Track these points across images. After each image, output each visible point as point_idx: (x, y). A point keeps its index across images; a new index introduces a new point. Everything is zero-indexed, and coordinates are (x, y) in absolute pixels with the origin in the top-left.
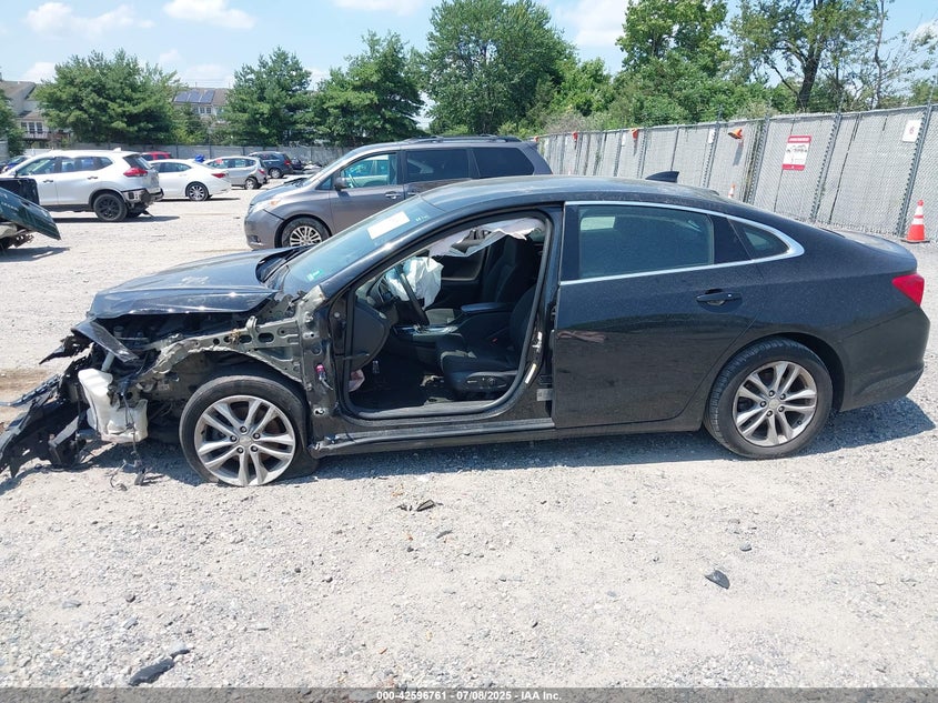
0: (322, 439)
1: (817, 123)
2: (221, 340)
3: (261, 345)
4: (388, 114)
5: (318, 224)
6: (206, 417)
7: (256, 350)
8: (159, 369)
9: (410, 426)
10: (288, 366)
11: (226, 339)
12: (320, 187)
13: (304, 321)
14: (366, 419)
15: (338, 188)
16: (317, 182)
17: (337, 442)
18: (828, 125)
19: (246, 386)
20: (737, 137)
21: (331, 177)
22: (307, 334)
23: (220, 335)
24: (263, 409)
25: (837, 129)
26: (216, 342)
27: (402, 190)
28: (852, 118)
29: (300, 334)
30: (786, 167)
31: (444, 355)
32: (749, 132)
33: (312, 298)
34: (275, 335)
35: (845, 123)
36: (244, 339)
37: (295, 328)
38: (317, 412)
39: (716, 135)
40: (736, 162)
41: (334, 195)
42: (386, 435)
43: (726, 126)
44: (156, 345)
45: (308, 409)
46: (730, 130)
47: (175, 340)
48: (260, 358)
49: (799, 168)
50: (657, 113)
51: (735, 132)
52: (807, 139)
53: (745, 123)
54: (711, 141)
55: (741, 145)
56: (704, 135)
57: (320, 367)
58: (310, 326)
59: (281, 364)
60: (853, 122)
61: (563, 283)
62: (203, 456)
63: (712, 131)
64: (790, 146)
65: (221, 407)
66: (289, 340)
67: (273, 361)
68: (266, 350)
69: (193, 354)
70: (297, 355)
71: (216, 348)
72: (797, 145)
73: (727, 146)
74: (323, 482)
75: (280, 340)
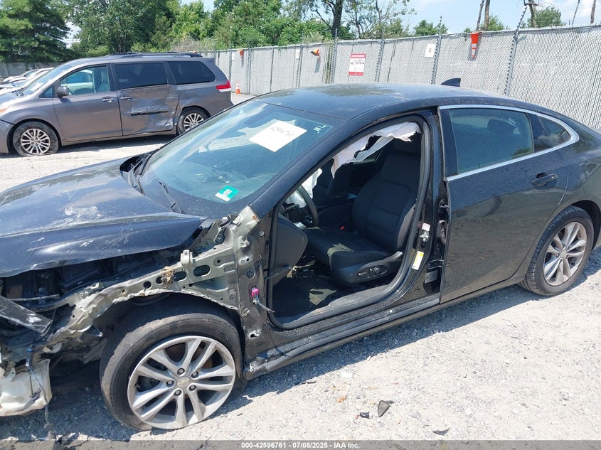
0: (254, 359)
1: (369, 45)
2: (153, 282)
3: (198, 279)
4: (42, 38)
5: (45, 127)
6: (141, 369)
7: (191, 285)
8: (76, 328)
9: (329, 328)
10: (224, 295)
11: (159, 280)
12: (43, 95)
13: (240, 246)
14: (288, 330)
15: (60, 96)
16: (40, 91)
17: (269, 359)
18: (377, 47)
19: (182, 327)
20: (317, 54)
21: (52, 86)
22: (243, 260)
23: (151, 277)
24: (203, 346)
25: (382, 49)
26: (147, 285)
27: (116, 96)
28: (391, 42)
29: (236, 260)
30: (351, 73)
31: (331, 252)
32: (323, 51)
33: (245, 221)
34: (211, 265)
35: (387, 46)
36: (179, 275)
37: (231, 256)
38: (253, 336)
39: (301, 53)
40: (317, 70)
41: (57, 101)
42: (311, 342)
43: (307, 47)
44: (68, 300)
45: (242, 335)
46: (311, 50)
47: (94, 291)
48: (196, 293)
49: (360, 74)
50: (249, 39)
51: (315, 51)
52: (363, 56)
53: (320, 45)
54: (297, 57)
55: (319, 60)
56: (293, 53)
57: (255, 290)
58: (245, 251)
59: (216, 296)
60: (392, 45)
61: (449, 179)
62: (137, 410)
63: (298, 51)
64: (352, 60)
65: (157, 354)
66: (226, 269)
67: (209, 294)
68: (202, 284)
69: (119, 303)
70: (233, 282)
71: (148, 292)
72: (357, 59)
73: (309, 60)
74: (257, 400)
75: (216, 271)
